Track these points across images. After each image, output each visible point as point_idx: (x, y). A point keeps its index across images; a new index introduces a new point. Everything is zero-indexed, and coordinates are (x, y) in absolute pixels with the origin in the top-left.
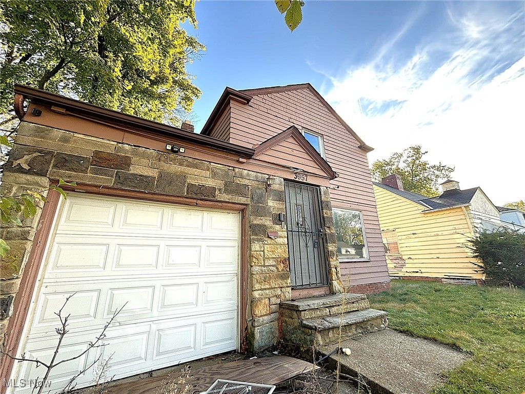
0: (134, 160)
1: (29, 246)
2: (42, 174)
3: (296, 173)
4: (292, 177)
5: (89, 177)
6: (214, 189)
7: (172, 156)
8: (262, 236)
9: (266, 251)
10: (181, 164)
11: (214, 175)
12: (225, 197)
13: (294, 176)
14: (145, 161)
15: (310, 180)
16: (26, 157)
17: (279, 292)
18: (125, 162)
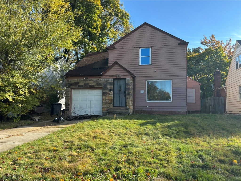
0: (80, 82)
1: (70, 98)
2: (69, 87)
3: (117, 76)
4: (116, 78)
5: (74, 87)
6: (94, 85)
7: (86, 80)
8: (105, 95)
9: (106, 98)
10: (88, 81)
11: (94, 82)
12: (97, 86)
13: (116, 77)
14: (81, 82)
15: (122, 77)
16: (67, 85)
17: (109, 107)
18: (78, 83)
